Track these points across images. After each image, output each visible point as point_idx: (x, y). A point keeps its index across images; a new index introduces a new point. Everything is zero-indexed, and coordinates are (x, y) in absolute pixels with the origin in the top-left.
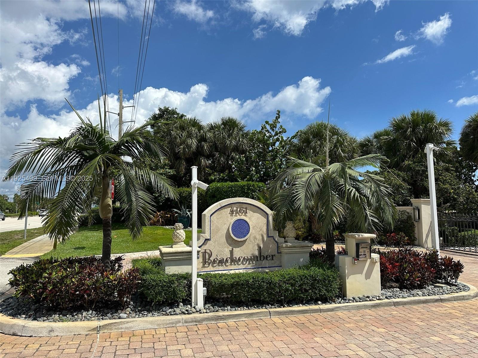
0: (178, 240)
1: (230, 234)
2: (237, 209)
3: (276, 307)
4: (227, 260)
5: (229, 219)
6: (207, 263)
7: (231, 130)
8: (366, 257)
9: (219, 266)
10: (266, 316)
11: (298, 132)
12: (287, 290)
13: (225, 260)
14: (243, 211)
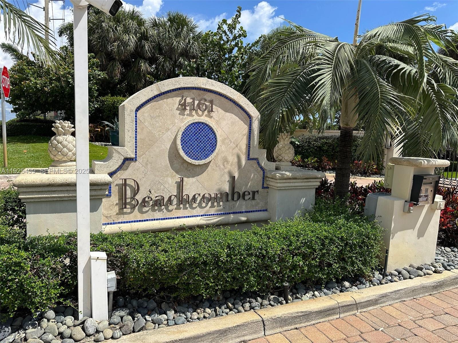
0: (59, 157)
1: (177, 150)
2: (194, 102)
3: (272, 303)
4: (170, 200)
5: (176, 121)
6: (128, 206)
7: (179, 28)
8: (427, 200)
9: (154, 210)
10: (255, 332)
11: (261, 37)
12: (294, 267)
13: (166, 200)
14: (204, 107)
